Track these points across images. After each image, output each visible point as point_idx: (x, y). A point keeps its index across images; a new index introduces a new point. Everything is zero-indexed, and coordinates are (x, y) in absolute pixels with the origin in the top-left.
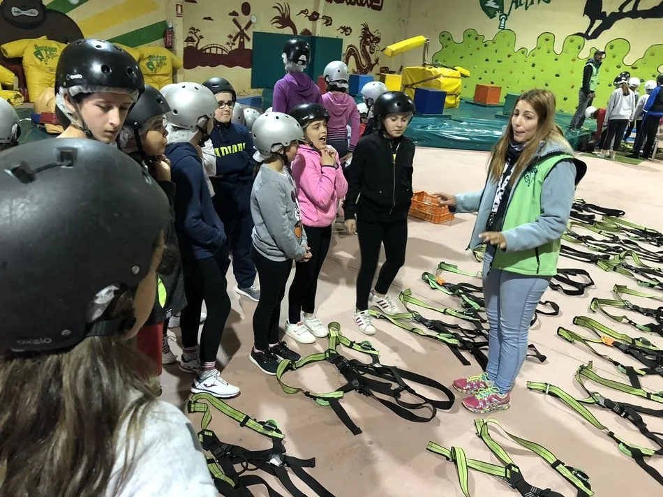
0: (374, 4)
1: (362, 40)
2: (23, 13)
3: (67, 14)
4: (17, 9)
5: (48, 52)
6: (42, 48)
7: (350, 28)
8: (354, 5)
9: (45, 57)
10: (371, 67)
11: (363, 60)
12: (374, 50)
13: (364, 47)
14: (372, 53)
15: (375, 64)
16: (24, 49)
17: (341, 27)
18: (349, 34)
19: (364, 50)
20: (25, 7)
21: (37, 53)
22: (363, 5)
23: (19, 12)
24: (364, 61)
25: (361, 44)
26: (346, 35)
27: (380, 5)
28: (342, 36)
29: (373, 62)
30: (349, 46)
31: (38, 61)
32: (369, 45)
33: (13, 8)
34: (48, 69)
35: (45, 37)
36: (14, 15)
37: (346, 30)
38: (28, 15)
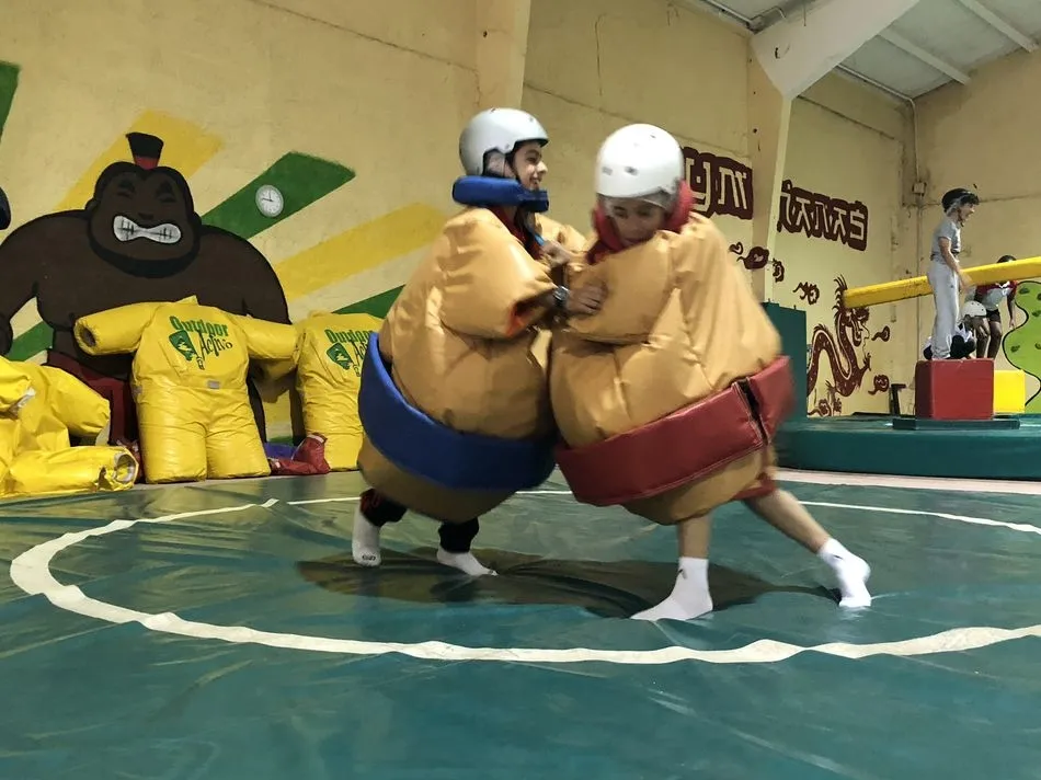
0: (852, 236)
1: (837, 315)
2: (143, 233)
3: (250, 240)
4: (127, 222)
5: (206, 337)
6: (190, 325)
7: (815, 287)
8: (819, 236)
9: (198, 348)
10: (858, 375)
11: (842, 358)
12: (859, 337)
13: (842, 330)
14: (857, 344)
15: (865, 369)
16: (142, 330)
17: (800, 285)
18: (815, 301)
19: (843, 336)
20: (151, 217)
21: (179, 339)
22: (834, 238)
23: (132, 231)
24: (844, 363)
25: (836, 324)
26: (811, 303)
27: (862, 238)
28: (803, 305)
29: (861, 365)
30: (817, 329)
31: (179, 359)
32: (850, 325)
33: (118, 220)
34: (205, 382)
35: (192, 299)
36: (119, 236)
37: (809, 291)
38: (156, 238)
